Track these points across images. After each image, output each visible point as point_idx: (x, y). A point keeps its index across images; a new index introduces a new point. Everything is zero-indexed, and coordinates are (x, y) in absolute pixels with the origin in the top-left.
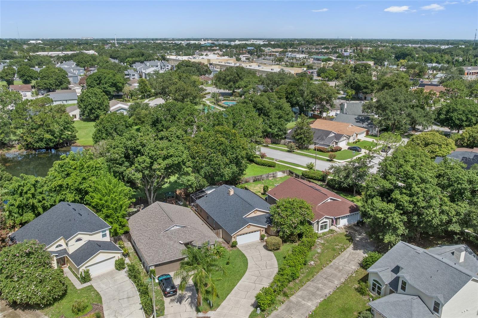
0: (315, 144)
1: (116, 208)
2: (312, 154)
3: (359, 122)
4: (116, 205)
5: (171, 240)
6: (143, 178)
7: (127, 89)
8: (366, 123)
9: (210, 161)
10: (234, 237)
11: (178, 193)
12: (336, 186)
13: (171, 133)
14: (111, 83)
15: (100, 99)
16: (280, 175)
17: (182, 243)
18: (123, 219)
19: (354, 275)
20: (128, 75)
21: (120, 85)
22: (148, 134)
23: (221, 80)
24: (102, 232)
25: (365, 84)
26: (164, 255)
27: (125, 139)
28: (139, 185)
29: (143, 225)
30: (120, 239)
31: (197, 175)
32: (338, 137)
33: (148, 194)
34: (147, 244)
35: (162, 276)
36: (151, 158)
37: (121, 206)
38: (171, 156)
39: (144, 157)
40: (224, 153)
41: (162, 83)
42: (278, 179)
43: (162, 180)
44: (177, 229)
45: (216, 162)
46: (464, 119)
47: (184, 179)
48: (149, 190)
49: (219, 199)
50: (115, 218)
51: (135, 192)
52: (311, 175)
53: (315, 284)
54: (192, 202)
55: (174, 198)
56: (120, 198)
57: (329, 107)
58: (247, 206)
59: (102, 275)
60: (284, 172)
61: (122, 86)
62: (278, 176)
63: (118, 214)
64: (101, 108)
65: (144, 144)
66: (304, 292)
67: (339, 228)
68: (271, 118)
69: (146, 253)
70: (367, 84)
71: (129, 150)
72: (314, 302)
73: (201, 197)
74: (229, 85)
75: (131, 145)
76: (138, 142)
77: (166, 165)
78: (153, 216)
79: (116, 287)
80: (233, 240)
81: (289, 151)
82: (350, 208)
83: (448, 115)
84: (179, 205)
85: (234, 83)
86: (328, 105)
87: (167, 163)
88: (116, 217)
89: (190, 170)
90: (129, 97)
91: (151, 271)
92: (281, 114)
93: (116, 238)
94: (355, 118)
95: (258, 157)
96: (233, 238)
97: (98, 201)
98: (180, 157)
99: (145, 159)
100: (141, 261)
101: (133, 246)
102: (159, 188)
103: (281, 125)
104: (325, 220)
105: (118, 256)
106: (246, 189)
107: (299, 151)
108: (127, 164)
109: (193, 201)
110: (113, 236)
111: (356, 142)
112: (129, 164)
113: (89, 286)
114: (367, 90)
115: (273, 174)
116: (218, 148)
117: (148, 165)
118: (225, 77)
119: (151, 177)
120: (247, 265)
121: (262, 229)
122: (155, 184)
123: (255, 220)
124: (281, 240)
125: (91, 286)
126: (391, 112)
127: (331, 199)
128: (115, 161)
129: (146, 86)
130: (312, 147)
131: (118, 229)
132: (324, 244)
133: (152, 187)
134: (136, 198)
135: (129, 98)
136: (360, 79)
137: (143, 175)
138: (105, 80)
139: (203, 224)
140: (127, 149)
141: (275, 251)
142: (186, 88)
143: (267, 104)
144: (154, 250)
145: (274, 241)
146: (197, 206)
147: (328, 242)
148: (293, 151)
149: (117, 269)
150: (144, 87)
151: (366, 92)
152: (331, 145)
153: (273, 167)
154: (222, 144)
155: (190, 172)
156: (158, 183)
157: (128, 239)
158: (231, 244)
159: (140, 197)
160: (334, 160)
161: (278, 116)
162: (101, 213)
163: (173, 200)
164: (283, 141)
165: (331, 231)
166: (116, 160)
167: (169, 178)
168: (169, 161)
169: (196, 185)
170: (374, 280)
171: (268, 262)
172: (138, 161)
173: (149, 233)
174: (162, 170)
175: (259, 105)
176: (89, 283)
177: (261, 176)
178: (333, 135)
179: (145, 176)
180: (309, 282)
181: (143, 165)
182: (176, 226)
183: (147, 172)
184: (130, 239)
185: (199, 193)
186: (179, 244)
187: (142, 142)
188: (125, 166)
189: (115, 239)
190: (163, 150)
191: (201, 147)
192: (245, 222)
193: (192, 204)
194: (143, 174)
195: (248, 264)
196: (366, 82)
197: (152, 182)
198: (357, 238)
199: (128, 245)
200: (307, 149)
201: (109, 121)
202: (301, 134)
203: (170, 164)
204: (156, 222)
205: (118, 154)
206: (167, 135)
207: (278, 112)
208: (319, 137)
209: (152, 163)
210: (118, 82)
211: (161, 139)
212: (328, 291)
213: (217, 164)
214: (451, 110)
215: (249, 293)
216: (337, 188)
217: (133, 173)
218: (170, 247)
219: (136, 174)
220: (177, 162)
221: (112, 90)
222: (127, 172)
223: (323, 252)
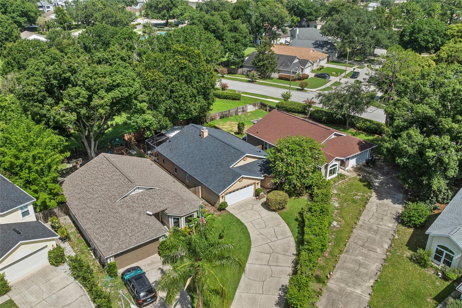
0: (279, 71)
1: (42, 169)
2: (277, 84)
3: (318, 48)
4: (42, 165)
5: (133, 211)
6: (78, 120)
7: (41, 20)
8: (326, 48)
9: (172, 91)
10: (222, 197)
11: (126, 138)
12: (324, 118)
13: (112, 54)
14: (20, 12)
15: (7, 27)
16: (250, 108)
17: (151, 213)
18: (53, 185)
19: (397, 237)
20: (42, 7)
21: (32, 14)
22: (78, 57)
23: (153, 8)
24: (21, 208)
25: (309, 10)
26: (127, 237)
27: (43, 63)
28: (72, 131)
29: (87, 191)
30: (52, 214)
31: (155, 112)
32: (303, 63)
33: (86, 144)
34: (96, 220)
35: (129, 271)
36: (88, 89)
37: (50, 167)
38: (118, 85)
39: (77, 88)
40: (188, 81)
41: (84, 10)
42: (249, 114)
43: (105, 123)
44: (140, 193)
45: (181, 92)
46: (430, 40)
47: (138, 119)
48: (88, 138)
49: (188, 144)
50: (41, 185)
51: (67, 141)
52: (288, 107)
53: (353, 257)
54: (149, 150)
55: (124, 146)
56: (46, 154)
57: (281, 33)
58: (233, 151)
59: (28, 279)
60: (254, 105)
61: (35, 16)
62: (249, 111)
63: (45, 179)
64: (10, 39)
65: (74, 69)
66: (343, 272)
67: (348, 171)
68: (226, 42)
69: (98, 236)
70: (311, 10)
71: (52, 79)
72: (364, 287)
73: (161, 143)
74: (162, 13)
75: (54, 71)
76: (65, 67)
77: (112, 98)
78: (100, 176)
79: (54, 297)
80: (221, 200)
81: (249, 82)
82: (358, 144)
83: (413, 36)
84: (131, 155)
85: (168, 11)
86: (279, 30)
87: (113, 96)
88: (43, 183)
89: (145, 105)
90: (45, 29)
91: (110, 266)
92: (238, 37)
93: (46, 212)
94: (313, 44)
95: (218, 89)
96: (221, 199)
97: (13, 160)
98: (130, 86)
99: (80, 91)
100: (89, 245)
101: (74, 222)
102: (101, 133)
103: (239, 50)
104: (334, 163)
105: (51, 244)
106: (216, 127)
107: (261, 81)
108: (50, 100)
109: (150, 148)
110: (41, 211)
111: (321, 69)
112: (54, 101)
113: (6, 303)
114: (311, 17)
115: (243, 108)
116: (181, 73)
117: (85, 100)
118: (157, 5)
119: (88, 118)
120: (249, 237)
121: (257, 182)
122: (95, 129)
123: (247, 169)
124: (287, 195)
125: (11, 302)
126: (355, 33)
127: (335, 135)
128: (31, 97)
129: (65, 16)
130: (275, 75)
131: (48, 201)
132: (339, 195)
133: (91, 133)
134: (69, 150)
135: (46, 31)
136: (303, 5)
137: (77, 116)
138: (13, 8)
139: (174, 182)
140: (48, 79)
141: (280, 211)
142: (114, 14)
143: (220, 24)
144: (110, 231)
145: (279, 198)
146: (158, 155)
147: (343, 192)
148: (255, 82)
149: (52, 264)
150: (62, 17)
151: (311, 19)
152: (298, 72)
153: (238, 100)
154: (185, 68)
155: (145, 108)
156: (99, 127)
157: (65, 213)
158: (217, 205)
159: (75, 148)
160: (305, 89)
161: (233, 40)
162: (17, 177)
163: (122, 149)
164: (240, 70)
165: (341, 176)
166: (33, 95)
167: (113, 119)
168: (115, 93)
169: (155, 126)
170: (438, 246)
171: (277, 229)
172: (69, 95)
173: (98, 203)
174: (107, 107)
175: (212, 26)
176: (6, 296)
177: (229, 111)
178: (297, 60)
179: (81, 117)
180: (343, 255)
181: (77, 101)
182: (138, 188)
183: (83, 111)
184: (67, 212)
185: (157, 136)
186: (146, 215)
187: (71, 66)
188: (48, 104)
189: (44, 214)
190: (105, 77)
191: (157, 74)
192: (235, 175)
193: (149, 152)
194: (78, 113)
195: (249, 234)
196: (310, 8)
197: (92, 126)
198: (376, 182)
199: (65, 221)
200: (269, 78)
201: (21, 51)
202: (263, 60)
203: (118, 97)
204: (105, 185)
205: (35, 86)
206: (107, 57)
207: (233, 34)
208: (283, 63)
209: (90, 98)
210: (29, 11)
211: (99, 62)
212: (374, 266)
213: (181, 96)
214: (416, 31)
215: (265, 283)
216: (324, 121)
217: (62, 113)
218: (134, 224)
219: (67, 115)
220: (127, 94)
221: (23, 20)
222: (53, 112)
223: (342, 206)
